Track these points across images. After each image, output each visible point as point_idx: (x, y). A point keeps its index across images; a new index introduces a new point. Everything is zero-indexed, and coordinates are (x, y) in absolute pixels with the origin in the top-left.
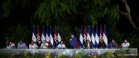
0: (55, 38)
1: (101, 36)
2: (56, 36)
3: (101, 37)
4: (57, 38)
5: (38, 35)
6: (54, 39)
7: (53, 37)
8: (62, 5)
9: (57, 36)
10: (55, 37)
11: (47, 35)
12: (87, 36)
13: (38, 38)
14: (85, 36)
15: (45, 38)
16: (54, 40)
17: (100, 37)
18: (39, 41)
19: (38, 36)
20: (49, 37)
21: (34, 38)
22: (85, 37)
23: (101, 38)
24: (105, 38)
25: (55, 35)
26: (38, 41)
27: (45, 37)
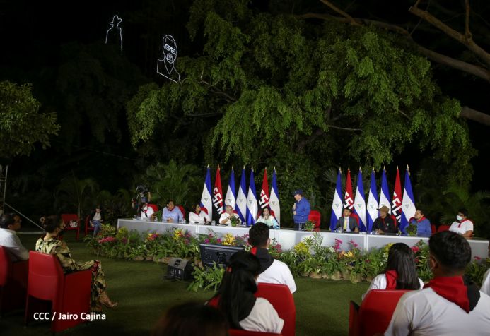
0: (264, 201)
1: (397, 200)
2: (265, 196)
3: (397, 202)
4: (266, 201)
5: (216, 189)
6: (261, 203)
7: (258, 198)
8: (283, 109)
9: (269, 196)
10: (262, 198)
11: (241, 191)
12: (353, 199)
13: (217, 199)
14: (347, 198)
15: (236, 198)
16: (259, 206)
17: (394, 202)
18: (219, 206)
19: (216, 193)
20: (247, 197)
21: (206, 199)
22: (347, 201)
23: (395, 205)
24: (407, 206)
25: (263, 192)
26: (217, 207)
27: (236, 195)
